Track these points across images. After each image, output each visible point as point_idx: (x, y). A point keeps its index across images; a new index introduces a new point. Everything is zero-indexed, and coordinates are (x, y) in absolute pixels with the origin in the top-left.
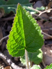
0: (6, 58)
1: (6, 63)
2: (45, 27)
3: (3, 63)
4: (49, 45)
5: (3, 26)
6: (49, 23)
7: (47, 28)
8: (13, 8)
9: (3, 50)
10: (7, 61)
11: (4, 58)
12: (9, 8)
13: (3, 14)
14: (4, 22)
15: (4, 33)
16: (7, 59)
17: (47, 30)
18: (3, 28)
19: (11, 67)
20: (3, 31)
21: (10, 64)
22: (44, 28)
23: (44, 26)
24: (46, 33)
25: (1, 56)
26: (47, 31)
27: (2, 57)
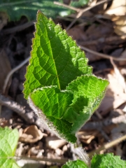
0: (24, 111)
1: (26, 120)
2: (90, 36)
3: (19, 120)
4: (100, 71)
5: (7, 45)
6: (96, 27)
7: (94, 39)
8: (25, 8)
9: (15, 95)
10: (27, 116)
11: (20, 112)
12: (16, 9)
13: (5, 22)
14: (8, 35)
15: (12, 59)
16: (26, 112)
17: (95, 42)
18: (8, 50)
19: (36, 127)
20: (9, 55)
21: (33, 121)
22: (89, 40)
23: (88, 35)
24: (93, 50)
25: (16, 109)
26: (95, 45)
27: (18, 110)
